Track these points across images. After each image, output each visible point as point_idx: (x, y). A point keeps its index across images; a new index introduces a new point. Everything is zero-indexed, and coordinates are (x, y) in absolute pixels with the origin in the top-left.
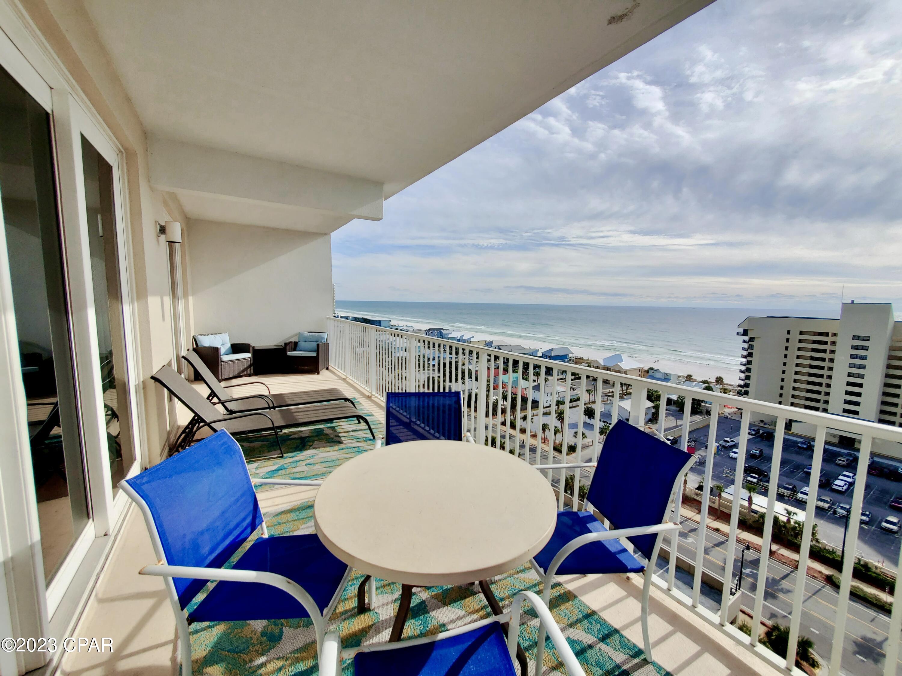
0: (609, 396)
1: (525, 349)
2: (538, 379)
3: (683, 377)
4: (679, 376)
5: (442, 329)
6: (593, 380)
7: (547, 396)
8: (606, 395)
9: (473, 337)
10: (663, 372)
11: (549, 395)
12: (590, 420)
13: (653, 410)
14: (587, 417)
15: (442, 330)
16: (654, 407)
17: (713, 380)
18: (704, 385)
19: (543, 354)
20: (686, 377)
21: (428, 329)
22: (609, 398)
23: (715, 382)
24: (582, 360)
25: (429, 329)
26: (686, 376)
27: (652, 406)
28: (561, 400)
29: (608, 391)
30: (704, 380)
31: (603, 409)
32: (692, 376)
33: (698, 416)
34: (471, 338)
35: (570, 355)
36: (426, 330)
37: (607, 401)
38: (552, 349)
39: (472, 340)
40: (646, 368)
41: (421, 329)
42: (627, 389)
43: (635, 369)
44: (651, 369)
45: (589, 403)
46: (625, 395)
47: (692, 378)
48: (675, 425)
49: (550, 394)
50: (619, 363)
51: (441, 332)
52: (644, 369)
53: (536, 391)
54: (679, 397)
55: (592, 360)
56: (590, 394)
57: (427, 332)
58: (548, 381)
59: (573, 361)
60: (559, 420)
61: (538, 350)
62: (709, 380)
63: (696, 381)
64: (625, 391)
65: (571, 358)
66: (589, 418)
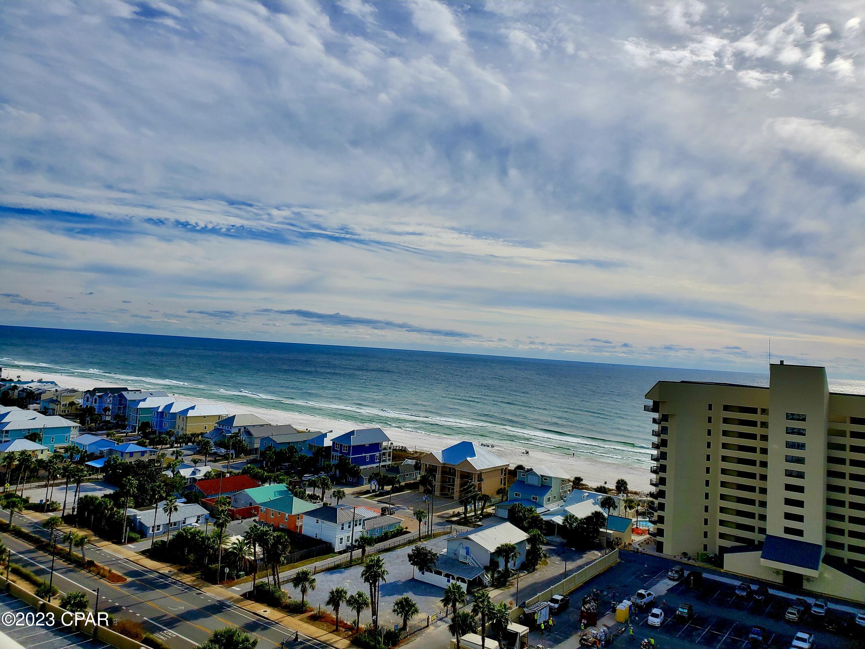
0: (453, 522)
1: (299, 432)
2: (323, 493)
3: (569, 481)
4: (563, 481)
5: (126, 389)
6: (424, 492)
7: (342, 529)
8: (447, 521)
9: (193, 408)
10: (539, 473)
11: (346, 527)
12: (423, 573)
13: (528, 547)
14: (416, 568)
15: (124, 393)
16: (528, 540)
17: (612, 485)
18: (601, 496)
19: (333, 443)
20: (573, 482)
21: (91, 389)
22: (454, 526)
23: (614, 488)
24: (403, 453)
25: (95, 390)
26: (572, 479)
27: (526, 538)
28: (369, 536)
29: (451, 512)
30: (599, 486)
31: (445, 550)
32: (582, 480)
33: (596, 552)
34: (187, 410)
35: (385, 444)
36: (88, 391)
37: (450, 532)
38: (352, 433)
39: (191, 413)
40: (512, 467)
41: (76, 388)
42: (483, 508)
43: (495, 470)
44: (520, 467)
45: (420, 539)
46: (480, 521)
47: (581, 482)
48: (562, 571)
49: (348, 525)
50: (468, 459)
51: (122, 396)
52: (509, 468)
53: (320, 521)
54: (566, 520)
55: (421, 453)
56: (420, 521)
57: (88, 395)
58: (343, 499)
59: (389, 456)
60: (367, 580)
61: (325, 435)
62: (606, 486)
63: (587, 489)
64: (479, 512)
65: (385, 449)
66: (421, 569)
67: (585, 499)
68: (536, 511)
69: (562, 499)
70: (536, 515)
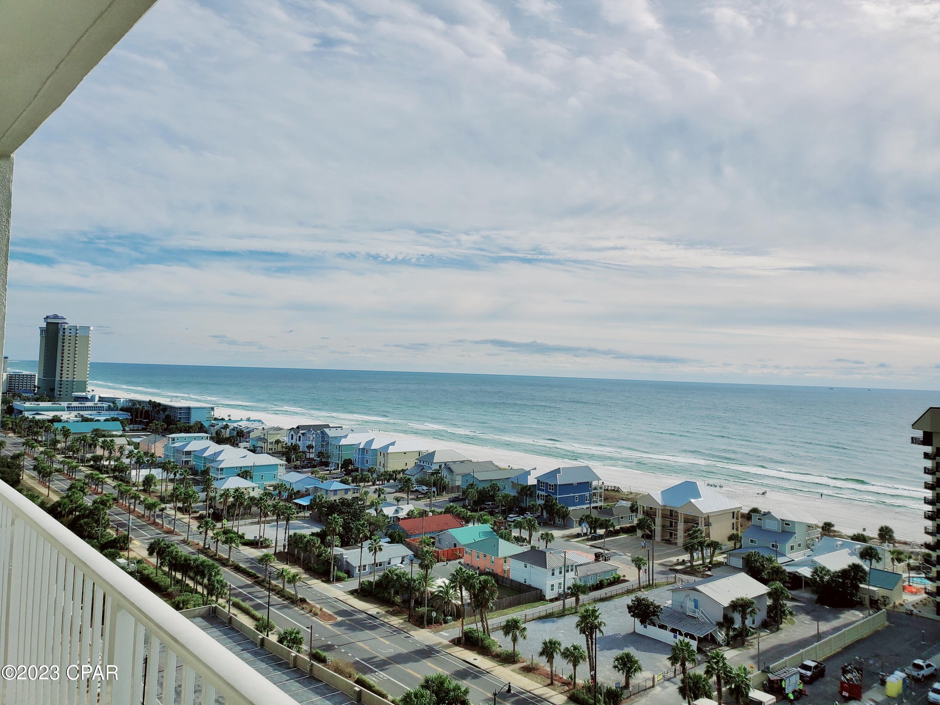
0: (676, 571)
1: (500, 469)
2: (530, 536)
3: (817, 526)
4: (809, 526)
5: (327, 426)
6: (643, 537)
7: (553, 574)
8: (671, 570)
9: (393, 444)
10: (779, 516)
11: (557, 572)
12: (645, 627)
13: (769, 602)
14: (637, 621)
15: (327, 430)
16: (770, 594)
17: (873, 533)
18: (859, 546)
19: (538, 481)
20: (823, 528)
21: (295, 427)
22: (678, 575)
23: (877, 536)
24: (617, 494)
25: (298, 427)
26: (821, 525)
27: (766, 592)
28: (582, 584)
29: (674, 559)
30: (856, 533)
31: (670, 602)
32: (833, 526)
33: (857, 613)
34: (387, 447)
35: (595, 483)
36: (293, 428)
37: (675, 582)
38: (558, 471)
39: (391, 449)
40: (746, 510)
41: (281, 426)
42: (712, 556)
43: (723, 513)
44: (755, 510)
45: (639, 589)
46: (710, 569)
47: (832, 528)
48: (814, 632)
49: (558, 571)
50: (693, 501)
51: (323, 433)
52: (742, 511)
53: (528, 565)
54: (815, 572)
55: (637, 494)
56: (639, 569)
57: (292, 433)
58: (552, 542)
59: (601, 496)
60: (583, 631)
61: (528, 473)
62: (865, 534)
63: (840, 536)
64: (708, 561)
65: (595, 489)
66: (643, 622)
67: (838, 548)
68: (777, 560)
69: (809, 548)
70: (777, 565)
